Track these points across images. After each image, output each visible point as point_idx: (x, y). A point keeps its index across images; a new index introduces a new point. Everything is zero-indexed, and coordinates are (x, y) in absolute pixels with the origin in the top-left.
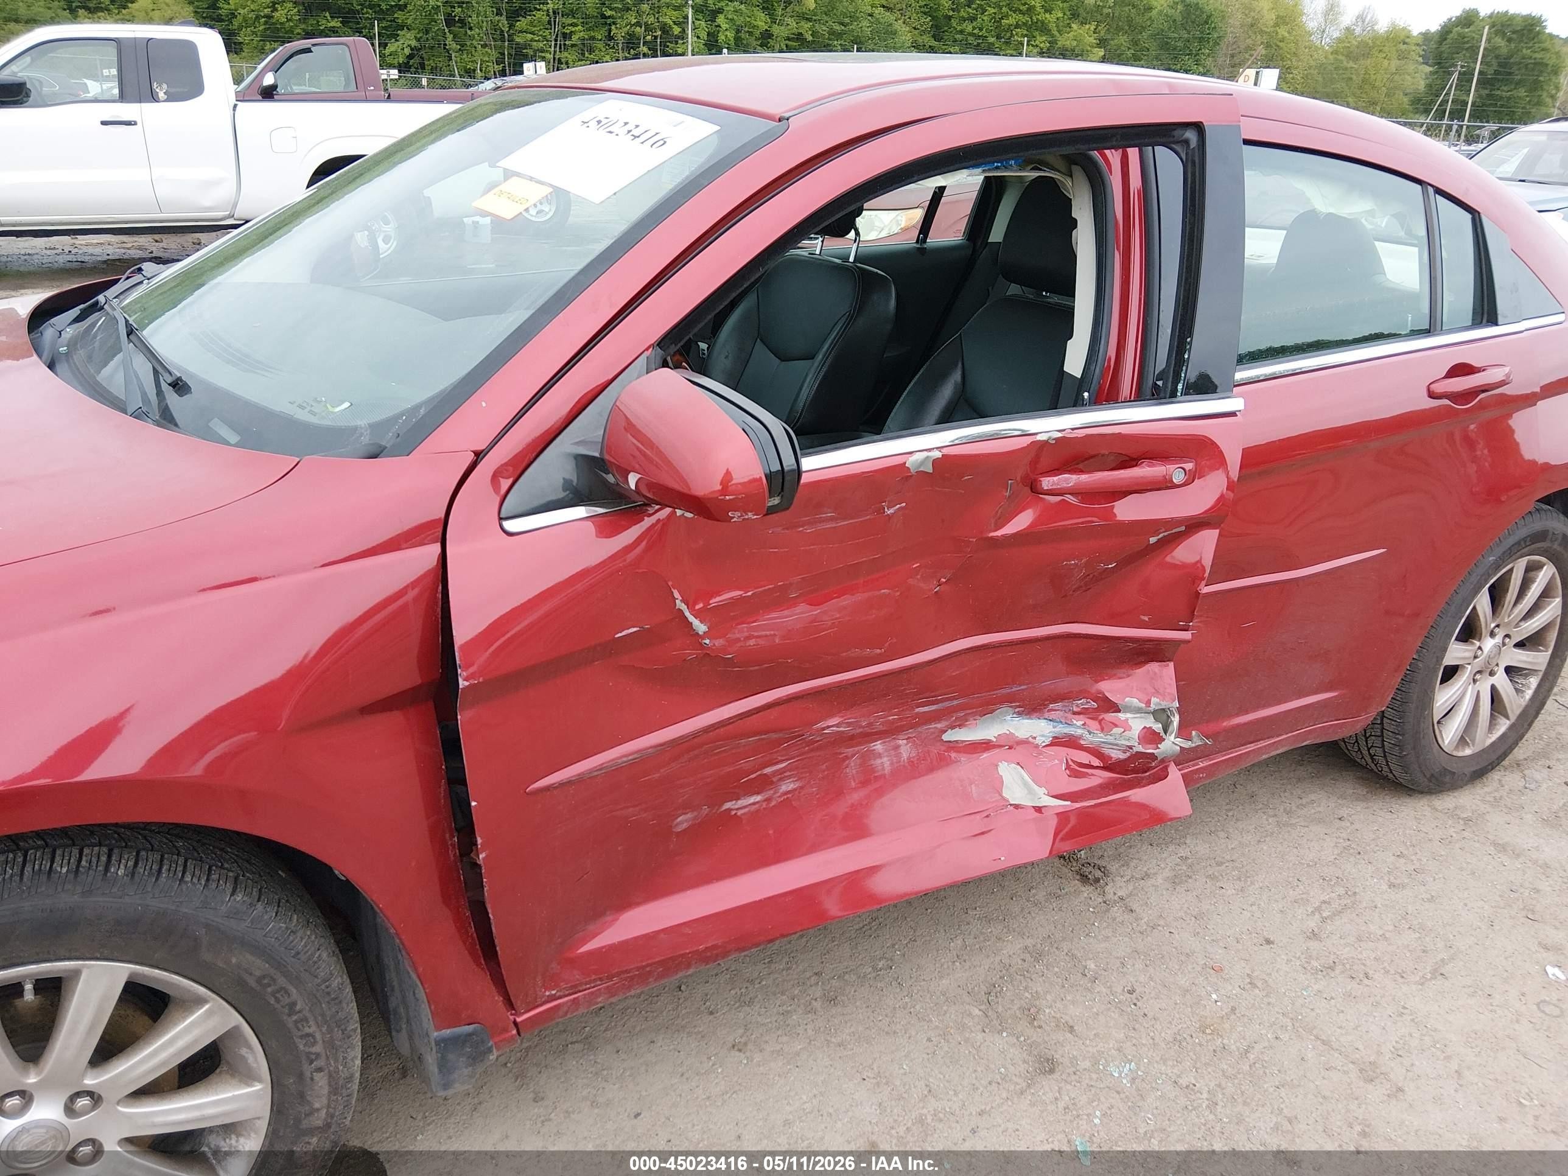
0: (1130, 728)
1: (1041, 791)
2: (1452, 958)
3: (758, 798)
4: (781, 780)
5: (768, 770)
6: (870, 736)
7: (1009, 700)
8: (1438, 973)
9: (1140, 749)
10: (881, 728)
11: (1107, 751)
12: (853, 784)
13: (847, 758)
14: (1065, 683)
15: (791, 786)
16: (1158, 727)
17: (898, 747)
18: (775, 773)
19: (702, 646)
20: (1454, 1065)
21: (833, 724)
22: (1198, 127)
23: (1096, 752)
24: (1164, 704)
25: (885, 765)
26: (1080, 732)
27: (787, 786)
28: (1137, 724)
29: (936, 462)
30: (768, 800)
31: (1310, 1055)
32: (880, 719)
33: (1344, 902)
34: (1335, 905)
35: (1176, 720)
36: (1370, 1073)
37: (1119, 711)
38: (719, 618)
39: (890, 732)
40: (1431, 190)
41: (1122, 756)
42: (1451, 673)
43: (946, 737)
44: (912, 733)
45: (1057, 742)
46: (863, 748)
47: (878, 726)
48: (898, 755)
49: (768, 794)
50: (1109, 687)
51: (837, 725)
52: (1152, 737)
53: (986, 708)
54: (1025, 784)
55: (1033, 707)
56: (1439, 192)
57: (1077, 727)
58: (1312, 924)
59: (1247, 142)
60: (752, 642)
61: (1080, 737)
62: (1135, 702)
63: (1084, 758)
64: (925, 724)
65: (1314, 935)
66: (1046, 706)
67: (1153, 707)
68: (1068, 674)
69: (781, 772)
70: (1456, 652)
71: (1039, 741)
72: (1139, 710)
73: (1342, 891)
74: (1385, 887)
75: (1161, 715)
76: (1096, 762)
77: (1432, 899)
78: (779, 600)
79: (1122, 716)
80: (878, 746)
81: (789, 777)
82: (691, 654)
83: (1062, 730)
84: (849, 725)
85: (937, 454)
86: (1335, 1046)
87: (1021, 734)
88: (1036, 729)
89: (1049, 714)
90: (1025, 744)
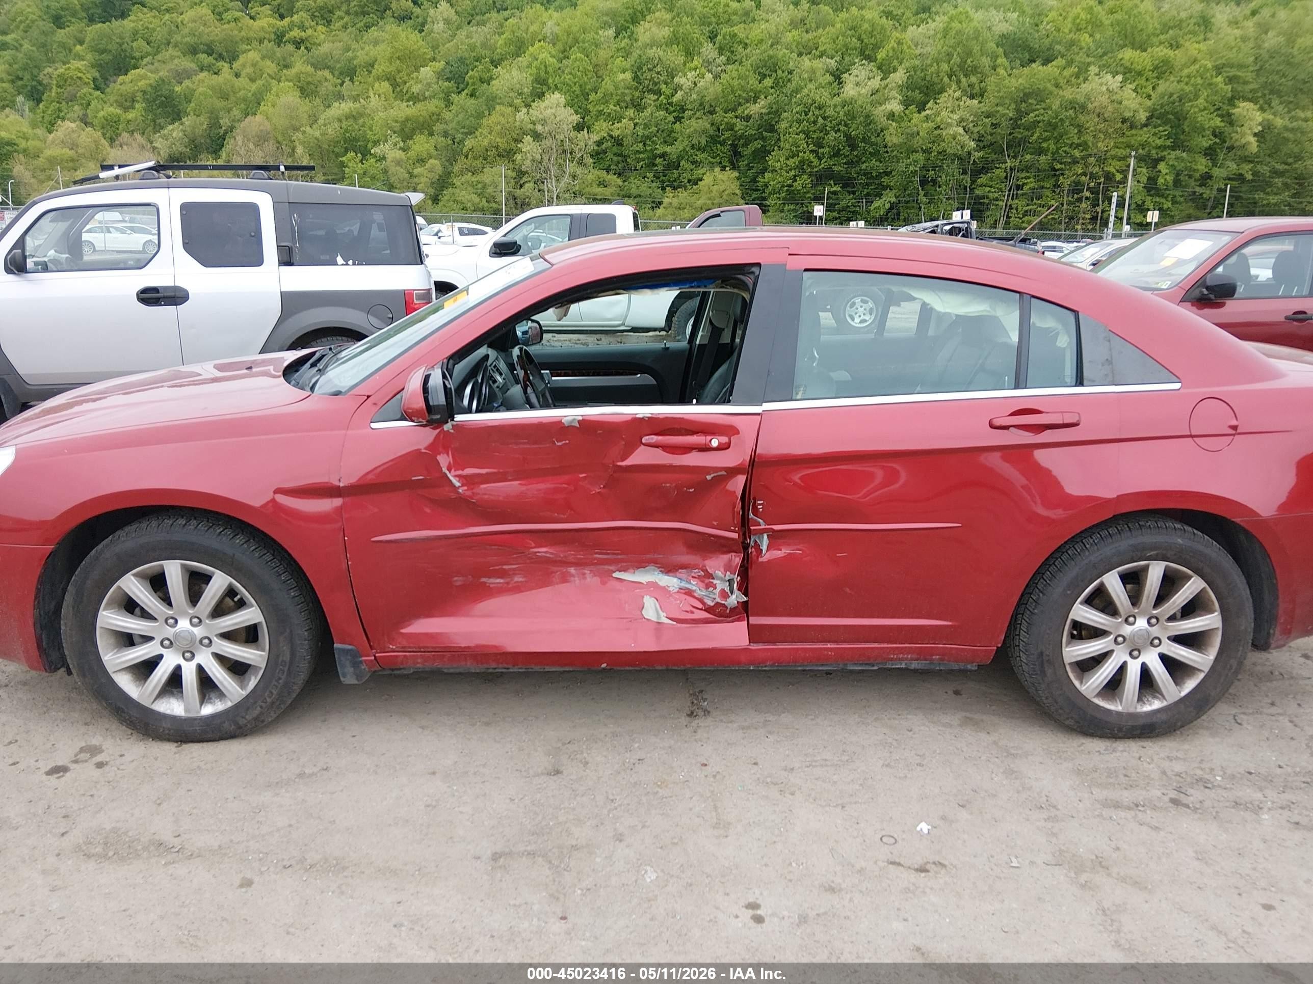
0: (716, 589)
1: (663, 614)
3: (502, 581)
4: (514, 574)
5: (505, 567)
6: (566, 563)
7: (654, 562)
9: (719, 601)
10: (573, 560)
11: (706, 601)
13: (552, 572)
14: (687, 559)
15: (521, 579)
16: (728, 589)
17: (584, 574)
18: (510, 569)
19: (458, 493)
21: (542, 551)
23: (701, 601)
24: (732, 577)
25: (576, 581)
26: (694, 588)
27: (518, 579)
28: (719, 586)
29: (579, 421)
30: (508, 583)
32: (570, 554)
35: (736, 586)
37: (713, 579)
38: (468, 481)
39: (579, 564)
41: (712, 604)
43: (614, 575)
44: (592, 568)
45: (681, 591)
46: (563, 569)
47: (571, 559)
48: (585, 579)
49: (508, 580)
50: (710, 564)
51: (546, 552)
52: (725, 595)
53: (640, 564)
54: (656, 609)
55: (669, 569)
57: (694, 585)
60: (486, 497)
61: (694, 591)
62: (719, 574)
63: (695, 603)
64: (602, 564)
66: (677, 570)
67: (727, 578)
68: (688, 553)
69: (514, 570)
71: (671, 589)
72: (720, 579)
75: (730, 582)
76: (700, 606)
78: (502, 477)
79: (715, 582)
80: (572, 570)
81: (519, 574)
82: (453, 496)
83: (684, 584)
84: (551, 553)
85: (580, 418)
87: (662, 584)
88: (671, 582)
89: (678, 574)
90: (664, 589)
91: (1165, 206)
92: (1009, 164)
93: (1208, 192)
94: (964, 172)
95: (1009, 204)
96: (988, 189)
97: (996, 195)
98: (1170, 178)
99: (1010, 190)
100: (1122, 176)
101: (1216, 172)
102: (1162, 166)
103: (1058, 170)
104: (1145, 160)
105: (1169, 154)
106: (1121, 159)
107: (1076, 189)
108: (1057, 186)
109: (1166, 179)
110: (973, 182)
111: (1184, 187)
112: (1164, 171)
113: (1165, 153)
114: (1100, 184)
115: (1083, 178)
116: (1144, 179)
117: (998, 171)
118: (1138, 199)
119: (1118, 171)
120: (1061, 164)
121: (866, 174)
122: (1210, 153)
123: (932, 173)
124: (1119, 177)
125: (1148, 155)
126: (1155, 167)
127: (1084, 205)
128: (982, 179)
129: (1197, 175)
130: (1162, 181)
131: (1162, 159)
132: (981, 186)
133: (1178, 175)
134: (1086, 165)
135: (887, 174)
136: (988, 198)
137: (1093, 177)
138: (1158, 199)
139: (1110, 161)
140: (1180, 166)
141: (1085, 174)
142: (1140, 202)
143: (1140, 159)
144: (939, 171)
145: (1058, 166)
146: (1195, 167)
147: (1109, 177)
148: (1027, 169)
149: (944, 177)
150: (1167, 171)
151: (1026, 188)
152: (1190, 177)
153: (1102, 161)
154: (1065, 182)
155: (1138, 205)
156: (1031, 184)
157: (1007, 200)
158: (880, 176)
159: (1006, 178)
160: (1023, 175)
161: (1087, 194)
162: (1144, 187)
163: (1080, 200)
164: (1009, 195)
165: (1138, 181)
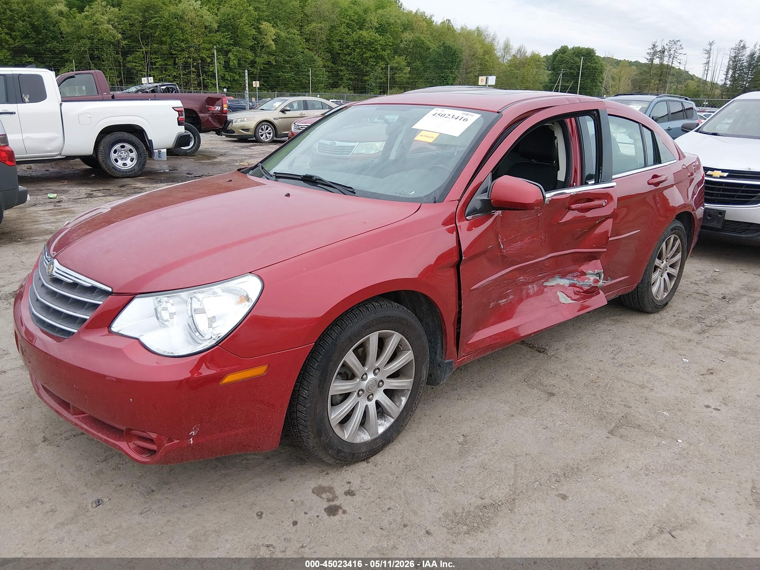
0: (590, 280)
1: (569, 299)
2: (655, 360)
3: (505, 300)
4: (510, 295)
5: (507, 292)
6: (528, 283)
7: (557, 273)
8: (652, 363)
9: (594, 285)
10: (531, 281)
11: (584, 287)
12: (525, 297)
13: (524, 289)
14: (572, 268)
16: (598, 278)
17: (534, 287)
19: (502, 252)
20: (665, 383)
21: (521, 279)
22: (597, 111)
23: (581, 288)
24: (599, 271)
25: (531, 292)
26: (576, 282)
27: (511, 297)
28: (592, 278)
29: (550, 201)
30: (507, 301)
31: (624, 384)
32: (531, 278)
33: (619, 350)
34: (616, 350)
35: (603, 275)
36: (643, 387)
37: (586, 275)
39: (532, 283)
40: (641, 125)
41: (588, 288)
42: (656, 268)
43: (544, 284)
44: (537, 283)
45: (571, 285)
46: (527, 287)
47: (530, 280)
48: (534, 289)
49: (507, 299)
50: (583, 268)
51: (522, 279)
52: (597, 281)
53: (553, 276)
54: (565, 297)
55: (564, 275)
56: (643, 125)
57: (575, 281)
58: (612, 356)
59: (609, 115)
60: (510, 252)
61: (576, 284)
62: (591, 272)
63: (578, 289)
64: (539, 280)
65: (613, 358)
66: (567, 275)
67: (596, 273)
68: (573, 265)
69: (510, 292)
70: (657, 262)
71: (566, 285)
72: (592, 274)
73: (617, 347)
74: (629, 345)
75: (599, 274)
76: (581, 291)
77: (644, 347)
80: (530, 286)
81: (512, 294)
82: (500, 254)
83: (571, 282)
84: (524, 279)
85: (550, 198)
86: (630, 382)
87: (561, 284)
88: (565, 282)
89: (568, 277)
90: (563, 286)
91: (236, 78)
92: (144, 49)
93: (256, 70)
94: (118, 53)
95: (149, 74)
96: (134, 64)
97: (140, 68)
98: (236, 62)
99: (148, 66)
100: (210, 60)
101: (258, 60)
102: (230, 55)
103: (174, 54)
104: (221, 51)
105: (233, 48)
106: (208, 50)
107: (186, 66)
108: (175, 64)
109: (234, 63)
110: (124, 59)
111: (243, 67)
112: (232, 58)
113: (231, 48)
114: (198, 64)
115: (189, 60)
116: (222, 62)
117: (138, 53)
118: (221, 73)
119: (208, 57)
120: (175, 51)
121: (51, 51)
122: (252, 49)
123: (96, 52)
124: (209, 60)
125: (222, 48)
126: (227, 55)
127: (192, 76)
128: (130, 58)
129: (249, 61)
130: (232, 63)
131: (230, 51)
132: (129, 62)
133: (239, 60)
134: (189, 53)
135: (67, 52)
136: (135, 69)
137: (194, 59)
138: (231, 74)
139: (202, 50)
140: (240, 55)
141: (189, 57)
142: (223, 75)
143: (218, 50)
144: (101, 51)
145: (174, 52)
146: (248, 57)
147: (203, 60)
148: (155, 53)
149: (105, 55)
150: (234, 58)
151: (157, 64)
152: (245, 61)
153: (198, 50)
154: (180, 62)
155: (222, 77)
156: (160, 63)
157: (147, 71)
158: (61, 52)
159: (144, 57)
160: (154, 56)
161: (194, 69)
162: (223, 67)
163: (189, 73)
164: (148, 68)
165: (220, 63)
